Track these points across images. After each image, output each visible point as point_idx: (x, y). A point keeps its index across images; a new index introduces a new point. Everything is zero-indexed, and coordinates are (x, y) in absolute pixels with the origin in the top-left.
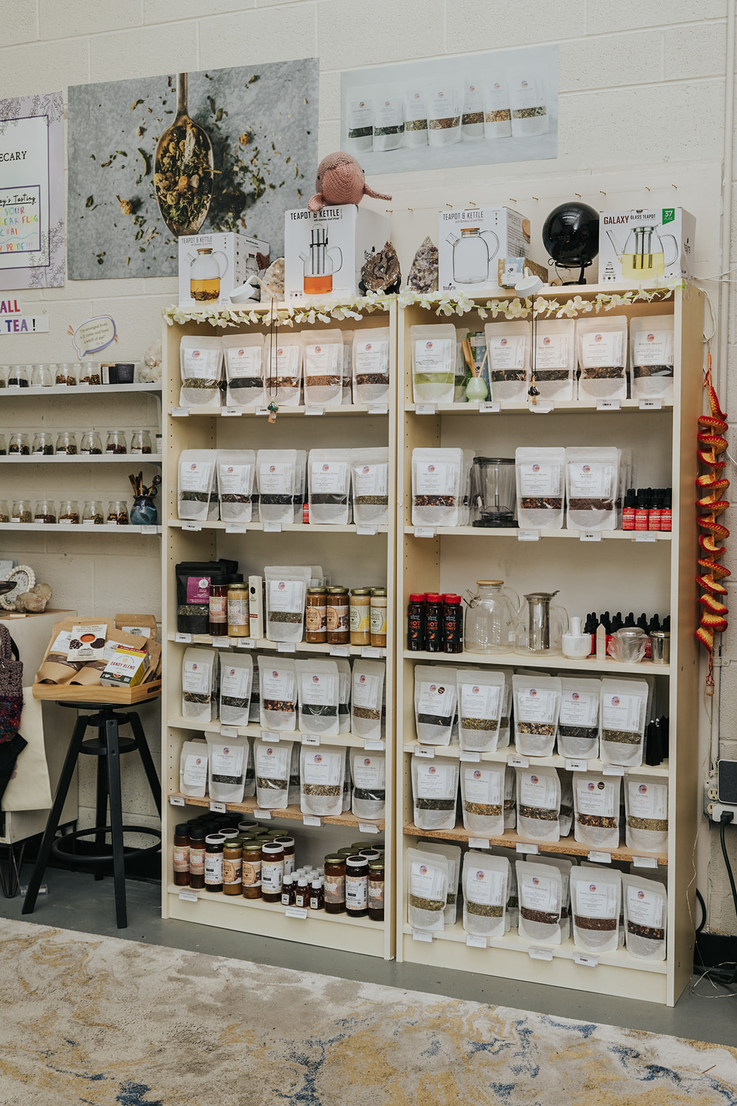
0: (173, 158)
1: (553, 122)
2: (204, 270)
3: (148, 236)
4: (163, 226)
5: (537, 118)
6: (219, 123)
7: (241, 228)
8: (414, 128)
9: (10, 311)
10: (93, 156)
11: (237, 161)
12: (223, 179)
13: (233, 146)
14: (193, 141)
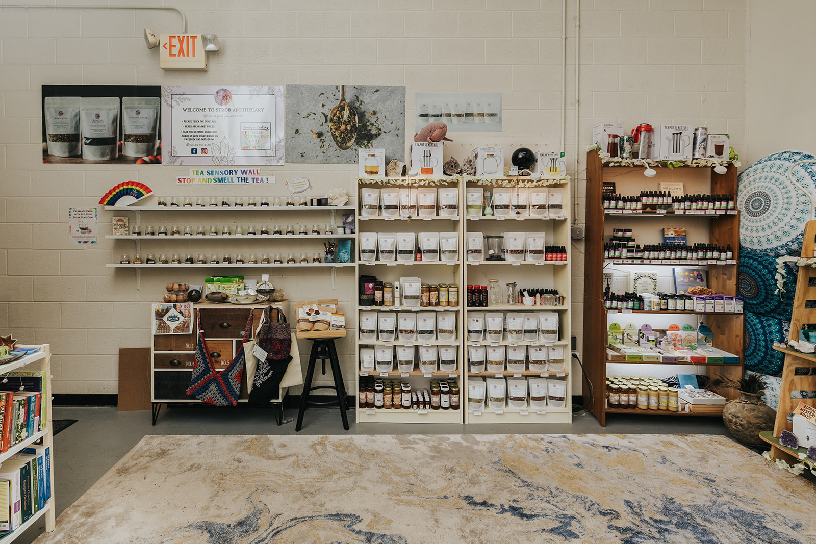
0: (338, 117)
1: (500, 119)
2: (371, 163)
3: (326, 147)
4: (333, 143)
5: (494, 117)
6: (360, 106)
7: (370, 147)
8: (446, 116)
9: (254, 174)
10: (299, 113)
11: (369, 121)
12: (362, 128)
13: (367, 115)
14: (348, 112)
